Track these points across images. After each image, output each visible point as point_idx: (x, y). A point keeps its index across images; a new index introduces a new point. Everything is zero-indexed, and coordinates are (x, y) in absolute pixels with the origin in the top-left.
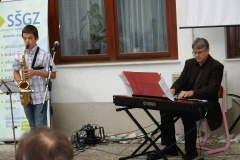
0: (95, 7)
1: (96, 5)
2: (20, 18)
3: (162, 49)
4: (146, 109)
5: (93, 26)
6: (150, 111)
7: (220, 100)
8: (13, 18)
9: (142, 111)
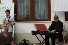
0: (27, 5)
1: (28, 5)
2: (6, 8)
3: (46, 18)
4: (41, 34)
5: (27, 11)
6: (42, 35)
7: (62, 33)
8: (4, 8)
9: (40, 35)
